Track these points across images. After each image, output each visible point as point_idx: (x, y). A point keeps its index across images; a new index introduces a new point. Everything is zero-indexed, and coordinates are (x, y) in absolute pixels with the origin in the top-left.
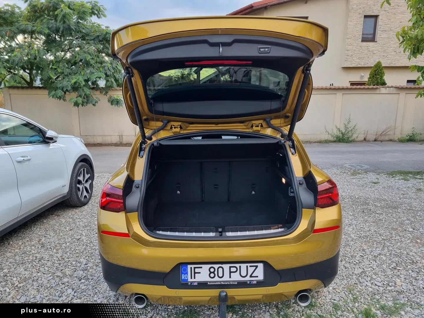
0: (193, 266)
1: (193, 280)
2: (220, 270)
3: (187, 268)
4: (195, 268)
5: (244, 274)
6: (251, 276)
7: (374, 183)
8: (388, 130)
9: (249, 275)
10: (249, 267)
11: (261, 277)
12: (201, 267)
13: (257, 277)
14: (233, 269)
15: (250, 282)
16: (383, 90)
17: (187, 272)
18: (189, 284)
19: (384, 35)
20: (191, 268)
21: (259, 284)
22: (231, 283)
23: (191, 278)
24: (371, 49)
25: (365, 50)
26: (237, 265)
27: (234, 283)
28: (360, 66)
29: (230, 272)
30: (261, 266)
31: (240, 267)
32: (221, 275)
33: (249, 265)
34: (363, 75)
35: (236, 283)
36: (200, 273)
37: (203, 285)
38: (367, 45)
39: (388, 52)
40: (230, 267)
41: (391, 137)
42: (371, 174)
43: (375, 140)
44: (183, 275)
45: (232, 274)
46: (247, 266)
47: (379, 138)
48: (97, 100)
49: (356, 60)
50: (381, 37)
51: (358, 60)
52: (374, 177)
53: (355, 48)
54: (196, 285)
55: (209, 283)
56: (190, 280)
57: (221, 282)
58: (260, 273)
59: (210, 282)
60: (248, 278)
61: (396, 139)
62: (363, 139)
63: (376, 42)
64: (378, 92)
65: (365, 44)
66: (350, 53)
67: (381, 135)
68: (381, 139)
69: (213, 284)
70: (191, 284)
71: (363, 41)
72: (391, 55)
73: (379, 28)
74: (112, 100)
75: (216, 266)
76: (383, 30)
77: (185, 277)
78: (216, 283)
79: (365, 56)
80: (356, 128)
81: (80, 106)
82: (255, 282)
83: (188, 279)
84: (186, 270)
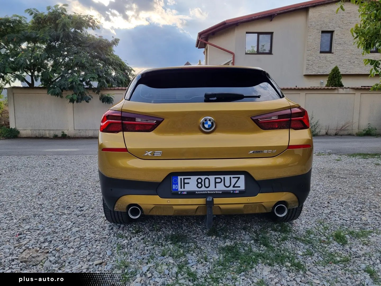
0: (183, 177)
1: (183, 190)
2: (207, 180)
3: (177, 179)
4: (184, 179)
5: (227, 184)
6: (234, 187)
7: (337, 160)
8: (347, 125)
9: (232, 185)
10: (232, 178)
11: (243, 188)
12: (190, 178)
13: (239, 187)
14: (218, 180)
15: (233, 192)
16: (341, 90)
17: (178, 183)
18: (179, 193)
19: (339, 48)
20: (181, 179)
21: (242, 194)
22: (217, 192)
23: (181, 188)
24: (328, 59)
25: (323, 60)
26: (222, 177)
27: (219, 192)
28: (320, 74)
29: (216, 183)
30: (242, 177)
31: (224, 178)
32: (207, 185)
33: (232, 176)
34: (322, 81)
35: (221, 192)
36: (188, 183)
37: (191, 195)
38: (325, 56)
39: (344, 62)
40: (216, 178)
41: (350, 132)
42: (334, 155)
43: (336, 135)
44: (173, 185)
45: (217, 184)
46: (230, 178)
47: (340, 133)
48: (90, 97)
49: (316, 69)
50: (337, 49)
51: (317, 69)
52: (336, 157)
53: (314, 59)
54: (186, 194)
55: (196, 192)
56: (180, 190)
57: (207, 191)
58: (241, 184)
59: (198, 191)
60: (231, 188)
61: (354, 133)
62: (325, 133)
63: (333, 53)
64: (336, 92)
65: (323, 55)
66: (311, 63)
67: (341, 130)
68: (341, 134)
69: (200, 193)
70: (181, 193)
71: (321, 52)
72: (346, 64)
73: (335, 41)
74: (103, 98)
75: (203, 177)
76: (338, 43)
77: (175, 187)
78: (203, 193)
79: (324, 65)
80: (318, 124)
81: (75, 102)
82: (237, 192)
83: (178, 189)
84: (176, 181)
